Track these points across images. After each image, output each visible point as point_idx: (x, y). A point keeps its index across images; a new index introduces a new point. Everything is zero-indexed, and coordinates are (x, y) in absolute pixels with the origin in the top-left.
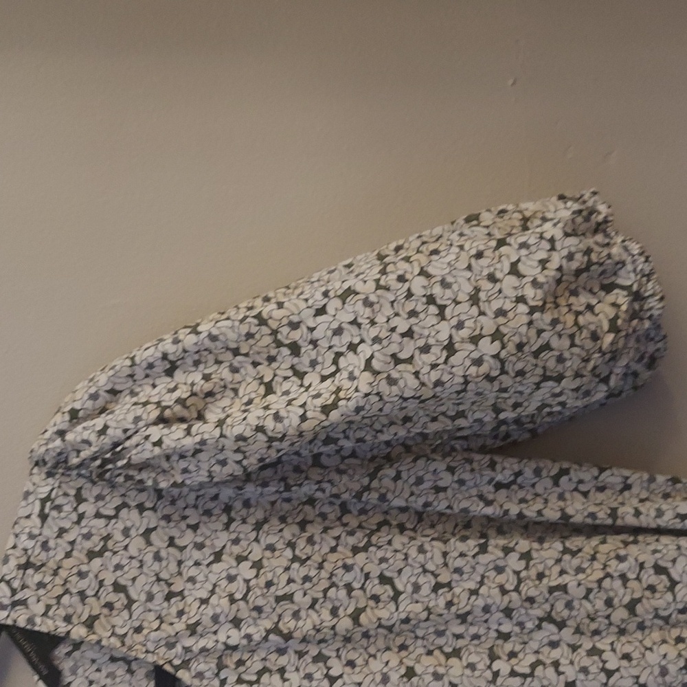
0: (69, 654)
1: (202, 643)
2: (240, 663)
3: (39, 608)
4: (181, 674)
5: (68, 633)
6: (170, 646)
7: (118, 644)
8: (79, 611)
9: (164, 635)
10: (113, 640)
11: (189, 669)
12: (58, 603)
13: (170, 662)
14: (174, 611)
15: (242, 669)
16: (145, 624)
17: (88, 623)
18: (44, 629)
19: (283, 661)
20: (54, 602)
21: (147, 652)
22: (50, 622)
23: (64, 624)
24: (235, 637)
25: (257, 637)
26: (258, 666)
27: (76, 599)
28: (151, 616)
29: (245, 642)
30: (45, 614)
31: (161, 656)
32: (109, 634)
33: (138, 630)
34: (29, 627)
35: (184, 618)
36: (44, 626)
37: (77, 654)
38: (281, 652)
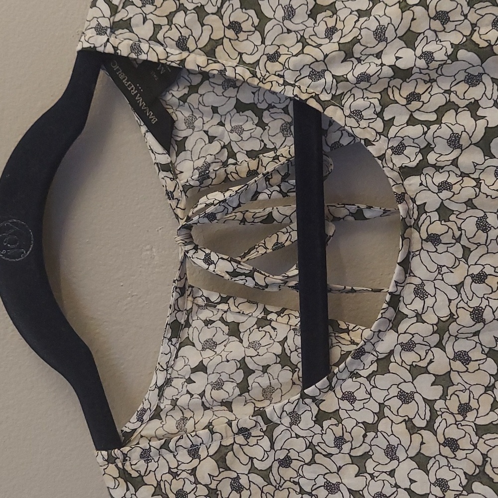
0: (183, 99)
1: (360, 69)
2: (414, 97)
3: (146, 31)
4: (332, 112)
5: (183, 61)
6: (316, 75)
7: (247, 75)
8: (196, 34)
9: (308, 60)
10: (240, 70)
11: (342, 107)
12: (170, 23)
13: (316, 98)
14: (321, 29)
15: (415, 105)
16: (283, 50)
17: (208, 48)
18: (153, 58)
19: (475, 93)
20: (164, 21)
21: (285, 83)
22: (159, 49)
23: (178, 51)
24: (408, 58)
25: (440, 56)
26: (439, 100)
27: (192, 17)
28: (291, 39)
29: (422, 63)
30: (154, 38)
31: (305, 90)
32: (235, 63)
33: (273, 58)
34: (133, 56)
35: (336, 37)
36: (152, 53)
37: (193, 98)
38: (473, 80)
